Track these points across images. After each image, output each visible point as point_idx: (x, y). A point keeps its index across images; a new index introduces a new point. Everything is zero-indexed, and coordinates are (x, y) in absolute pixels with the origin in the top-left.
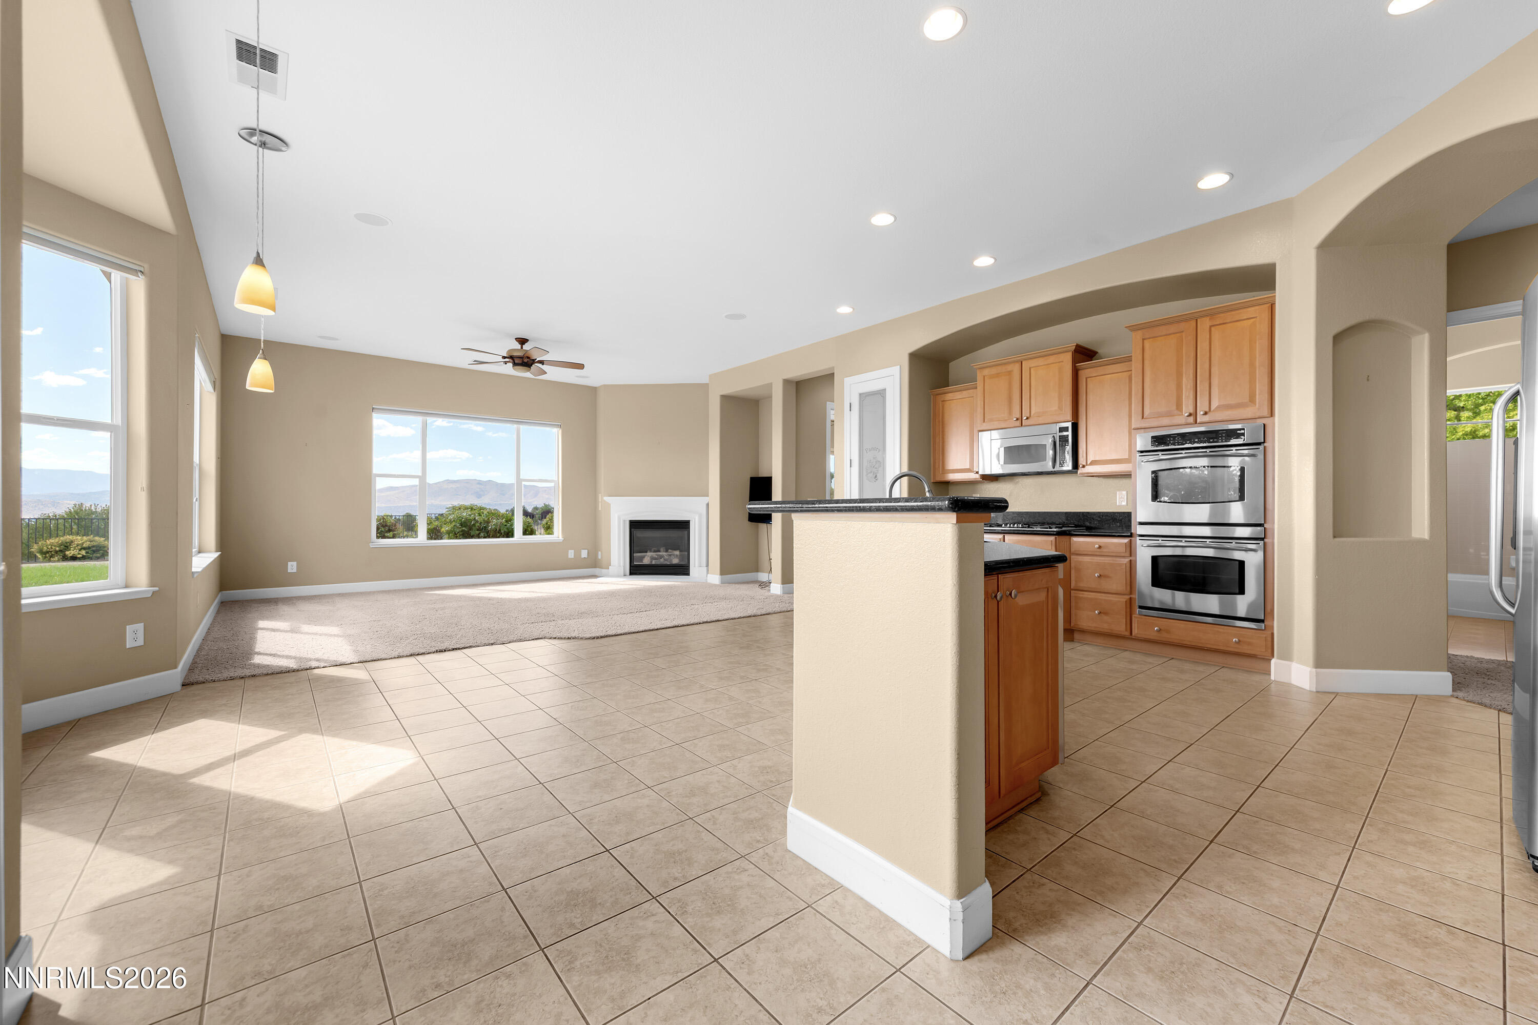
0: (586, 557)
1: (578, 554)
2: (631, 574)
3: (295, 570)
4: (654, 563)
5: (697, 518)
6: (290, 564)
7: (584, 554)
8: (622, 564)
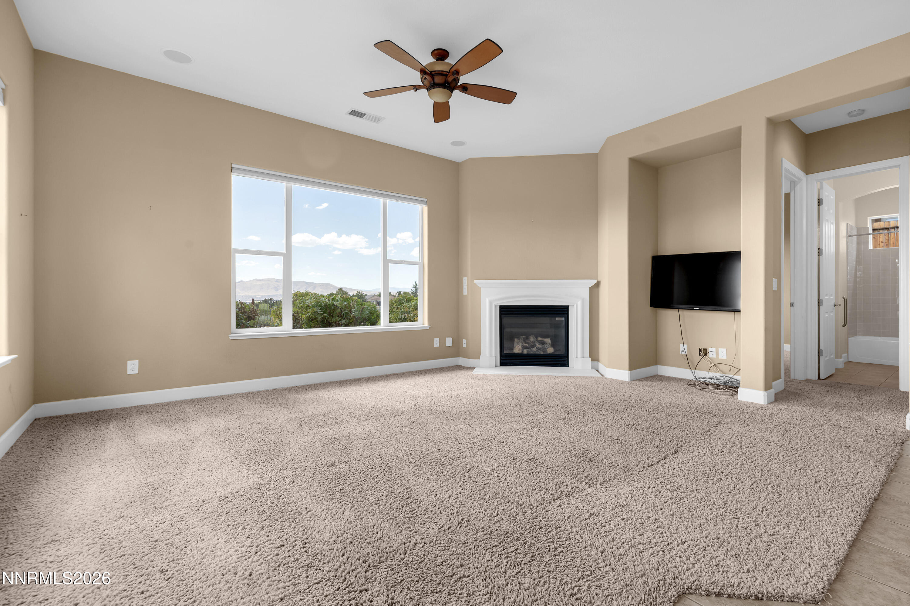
0: (451, 345)
1: (442, 342)
2: (501, 364)
3: (136, 371)
4: (525, 352)
5: (579, 303)
6: (130, 363)
7: (449, 342)
8: (493, 354)
